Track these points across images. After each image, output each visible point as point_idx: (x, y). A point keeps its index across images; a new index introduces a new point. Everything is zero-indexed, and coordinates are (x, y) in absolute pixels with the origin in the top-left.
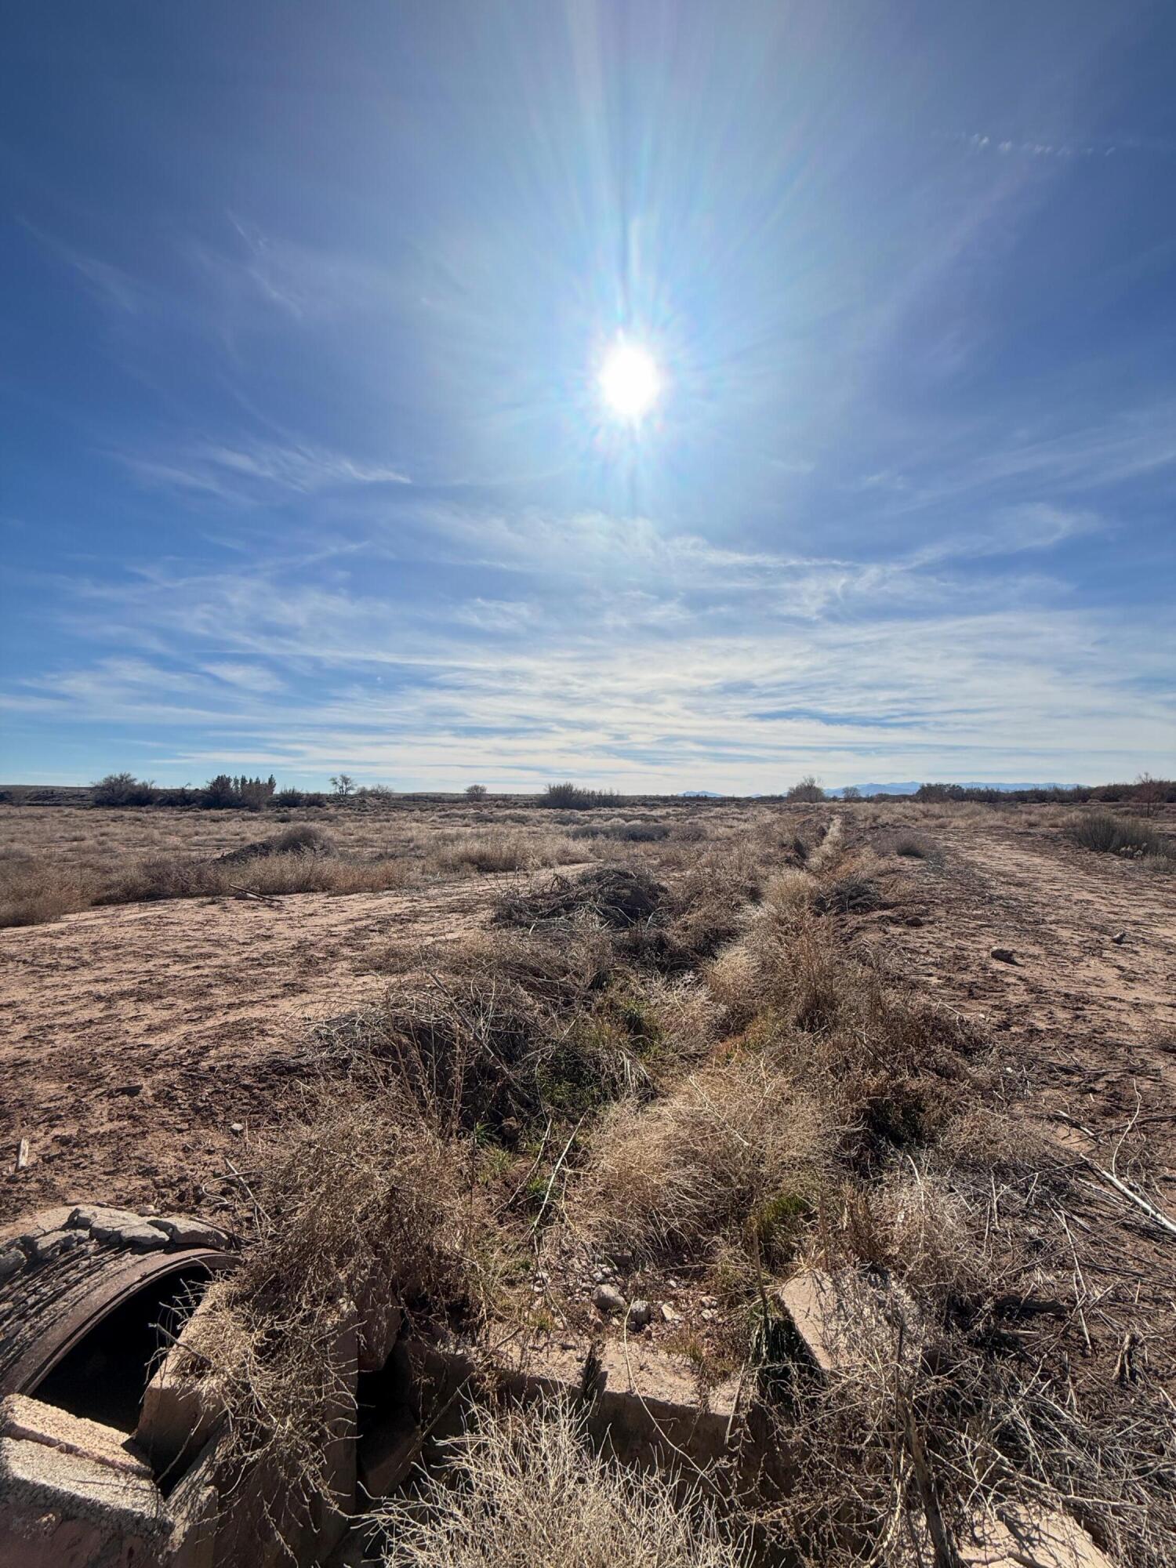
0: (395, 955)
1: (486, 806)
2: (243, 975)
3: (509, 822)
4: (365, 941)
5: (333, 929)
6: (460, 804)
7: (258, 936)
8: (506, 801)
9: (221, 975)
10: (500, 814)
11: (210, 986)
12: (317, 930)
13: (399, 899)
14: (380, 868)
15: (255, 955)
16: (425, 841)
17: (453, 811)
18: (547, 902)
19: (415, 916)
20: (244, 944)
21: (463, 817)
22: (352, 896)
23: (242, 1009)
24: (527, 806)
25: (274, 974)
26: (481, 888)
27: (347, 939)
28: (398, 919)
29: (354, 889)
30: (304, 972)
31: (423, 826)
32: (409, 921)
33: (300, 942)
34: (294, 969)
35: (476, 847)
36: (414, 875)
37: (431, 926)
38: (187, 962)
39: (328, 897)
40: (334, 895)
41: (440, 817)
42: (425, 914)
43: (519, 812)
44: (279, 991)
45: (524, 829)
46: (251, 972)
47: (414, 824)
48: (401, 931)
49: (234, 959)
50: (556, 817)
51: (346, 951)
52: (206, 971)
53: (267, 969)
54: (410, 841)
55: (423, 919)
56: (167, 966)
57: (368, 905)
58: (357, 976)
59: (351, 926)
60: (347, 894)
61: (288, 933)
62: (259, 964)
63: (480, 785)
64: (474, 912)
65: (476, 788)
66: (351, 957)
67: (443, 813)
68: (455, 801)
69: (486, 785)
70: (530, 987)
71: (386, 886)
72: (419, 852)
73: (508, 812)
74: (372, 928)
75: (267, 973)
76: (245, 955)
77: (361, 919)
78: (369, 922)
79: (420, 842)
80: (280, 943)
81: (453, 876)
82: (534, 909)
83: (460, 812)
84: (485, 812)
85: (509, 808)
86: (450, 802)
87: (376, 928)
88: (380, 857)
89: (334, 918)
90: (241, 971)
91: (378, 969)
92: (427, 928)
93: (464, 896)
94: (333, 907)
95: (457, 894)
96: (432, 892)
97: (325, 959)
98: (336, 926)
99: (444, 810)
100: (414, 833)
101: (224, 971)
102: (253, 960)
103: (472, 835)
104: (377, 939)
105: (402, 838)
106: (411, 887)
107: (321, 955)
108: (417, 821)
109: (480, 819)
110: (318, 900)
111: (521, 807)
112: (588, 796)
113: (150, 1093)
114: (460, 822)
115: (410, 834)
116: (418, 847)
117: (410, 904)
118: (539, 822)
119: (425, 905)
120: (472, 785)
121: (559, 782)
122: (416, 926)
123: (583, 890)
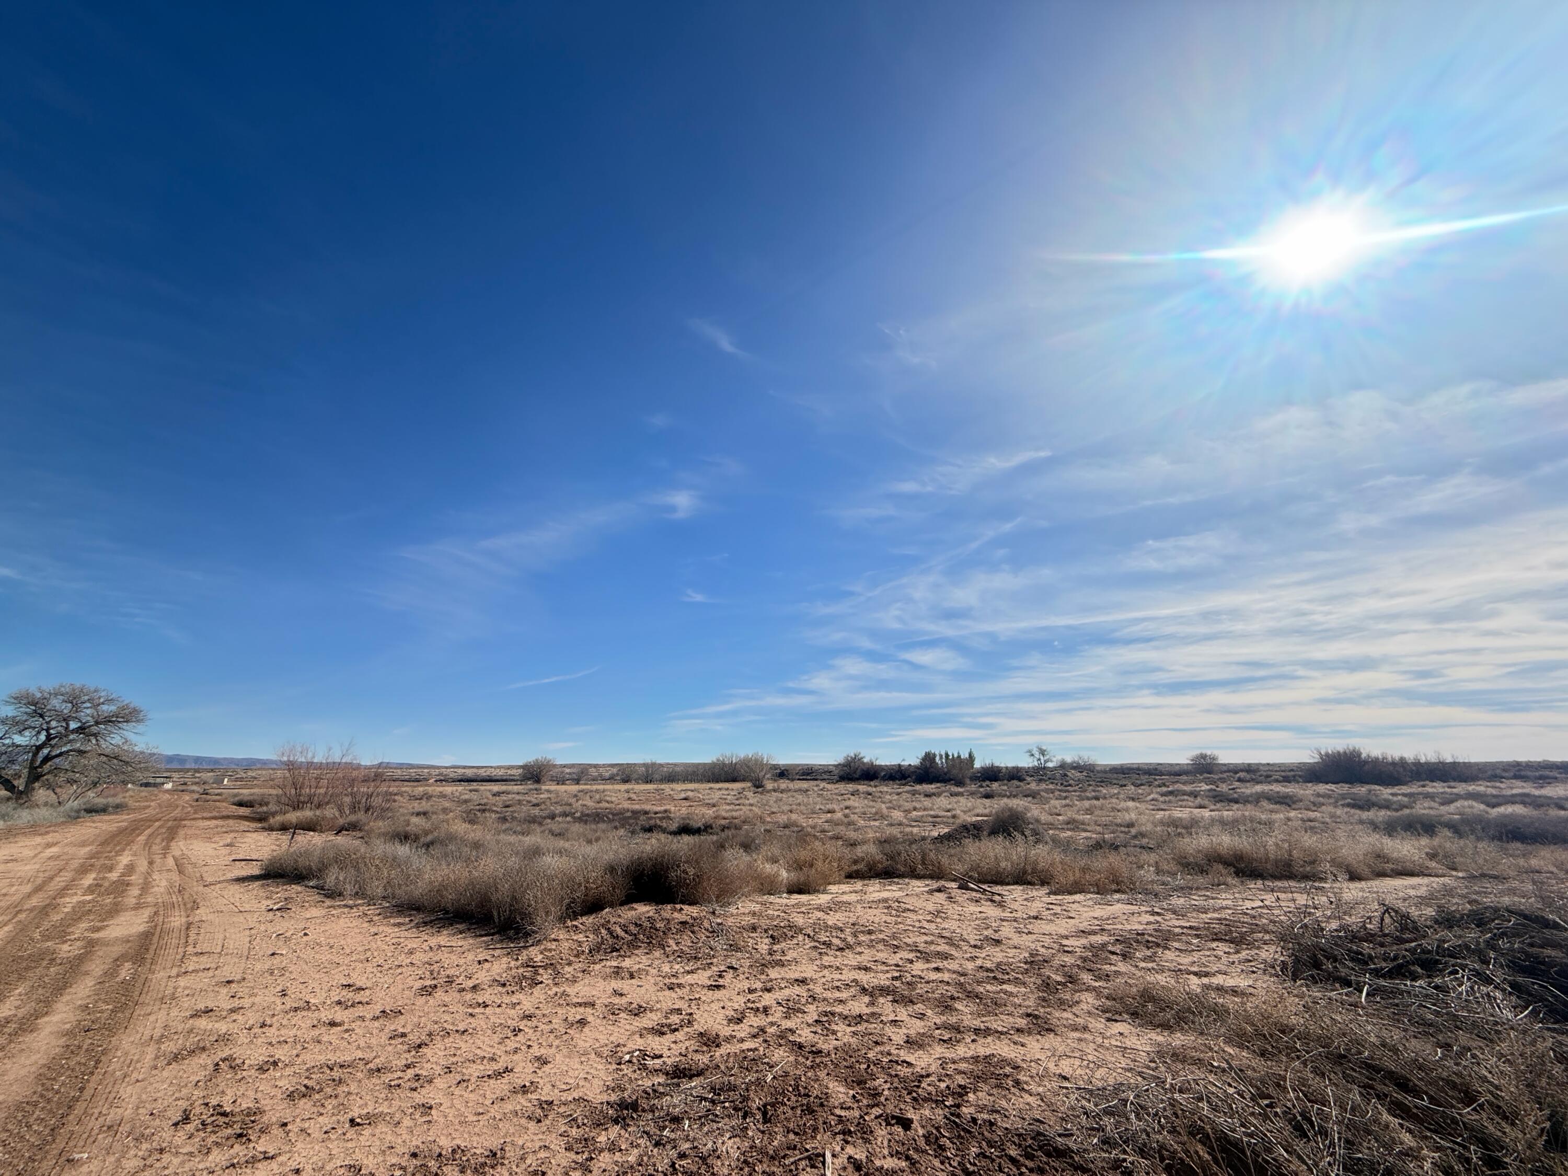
0: (1153, 999)
1: (1223, 780)
2: (982, 990)
3: (1265, 803)
4: (1107, 967)
5: (1065, 942)
6: (1184, 778)
7: (987, 938)
8: (1251, 773)
9: (961, 984)
10: (1248, 791)
11: (952, 998)
12: (1047, 941)
13: (1135, 908)
14: (1102, 863)
15: (988, 965)
16: (1149, 827)
17: (1177, 786)
18: (1382, 951)
19: (1162, 940)
20: (975, 946)
21: (1195, 795)
22: (1077, 897)
23: (990, 1039)
24: (1287, 780)
25: (1011, 994)
26: (1249, 904)
27: (1084, 959)
28: (1140, 938)
29: (1076, 888)
30: (1044, 1000)
31: (1142, 806)
32: (1158, 945)
33: (1031, 955)
34: (1032, 992)
35: (1226, 841)
36: (1148, 874)
37: (1190, 959)
38: (928, 961)
39: (1049, 894)
40: (1055, 893)
41: (1162, 795)
42: (1176, 937)
43: (1277, 788)
44: (1022, 1023)
45: (1292, 814)
46: (989, 987)
47: (1131, 804)
48: (1150, 959)
49: (970, 966)
50: (1343, 797)
51: (1086, 977)
52: (946, 976)
53: (1004, 987)
54: (1131, 825)
55: (1176, 945)
56: (911, 962)
57: (1099, 912)
58: (1109, 1020)
59: (1084, 941)
60: (1070, 893)
61: (1016, 940)
62: (995, 978)
63: (1209, 753)
64: (1251, 945)
65: (1203, 756)
66: (1095, 989)
67: (1164, 789)
68: (1176, 772)
69: (1216, 753)
70: (1398, 1109)
71: (1114, 887)
72: (1145, 841)
73: (1259, 788)
74: (1110, 948)
75: (1005, 992)
76: (979, 962)
77: (1094, 933)
78: (1105, 938)
79: (1143, 829)
80: (1012, 952)
81: (1201, 880)
82: (1362, 960)
83: (1188, 788)
84: (1224, 788)
85: (1258, 783)
86: (1170, 774)
87: (1118, 948)
88: (1098, 846)
89: (1062, 927)
90: (979, 983)
91: (1134, 1015)
92: (1185, 960)
93: (1226, 914)
94: (1058, 909)
95: (1215, 910)
96: (1178, 901)
97: (1064, 984)
98: (1067, 937)
99: (1164, 785)
100: (1133, 816)
101: (962, 979)
102: (988, 970)
103: (1213, 821)
104: (1122, 967)
105: (1119, 821)
106: (1147, 892)
107: (1059, 979)
108: (1133, 799)
109: (1219, 798)
110: (1039, 898)
111: (1277, 781)
112: (1394, 764)
114: (1190, 801)
115: (1127, 817)
116: (1143, 835)
117: (1152, 919)
118: (1314, 804)
119: (1172, 922)
120: (1198, 752)
121: (1337, 745)
122: (1169, 955)
123: (1451, 938)
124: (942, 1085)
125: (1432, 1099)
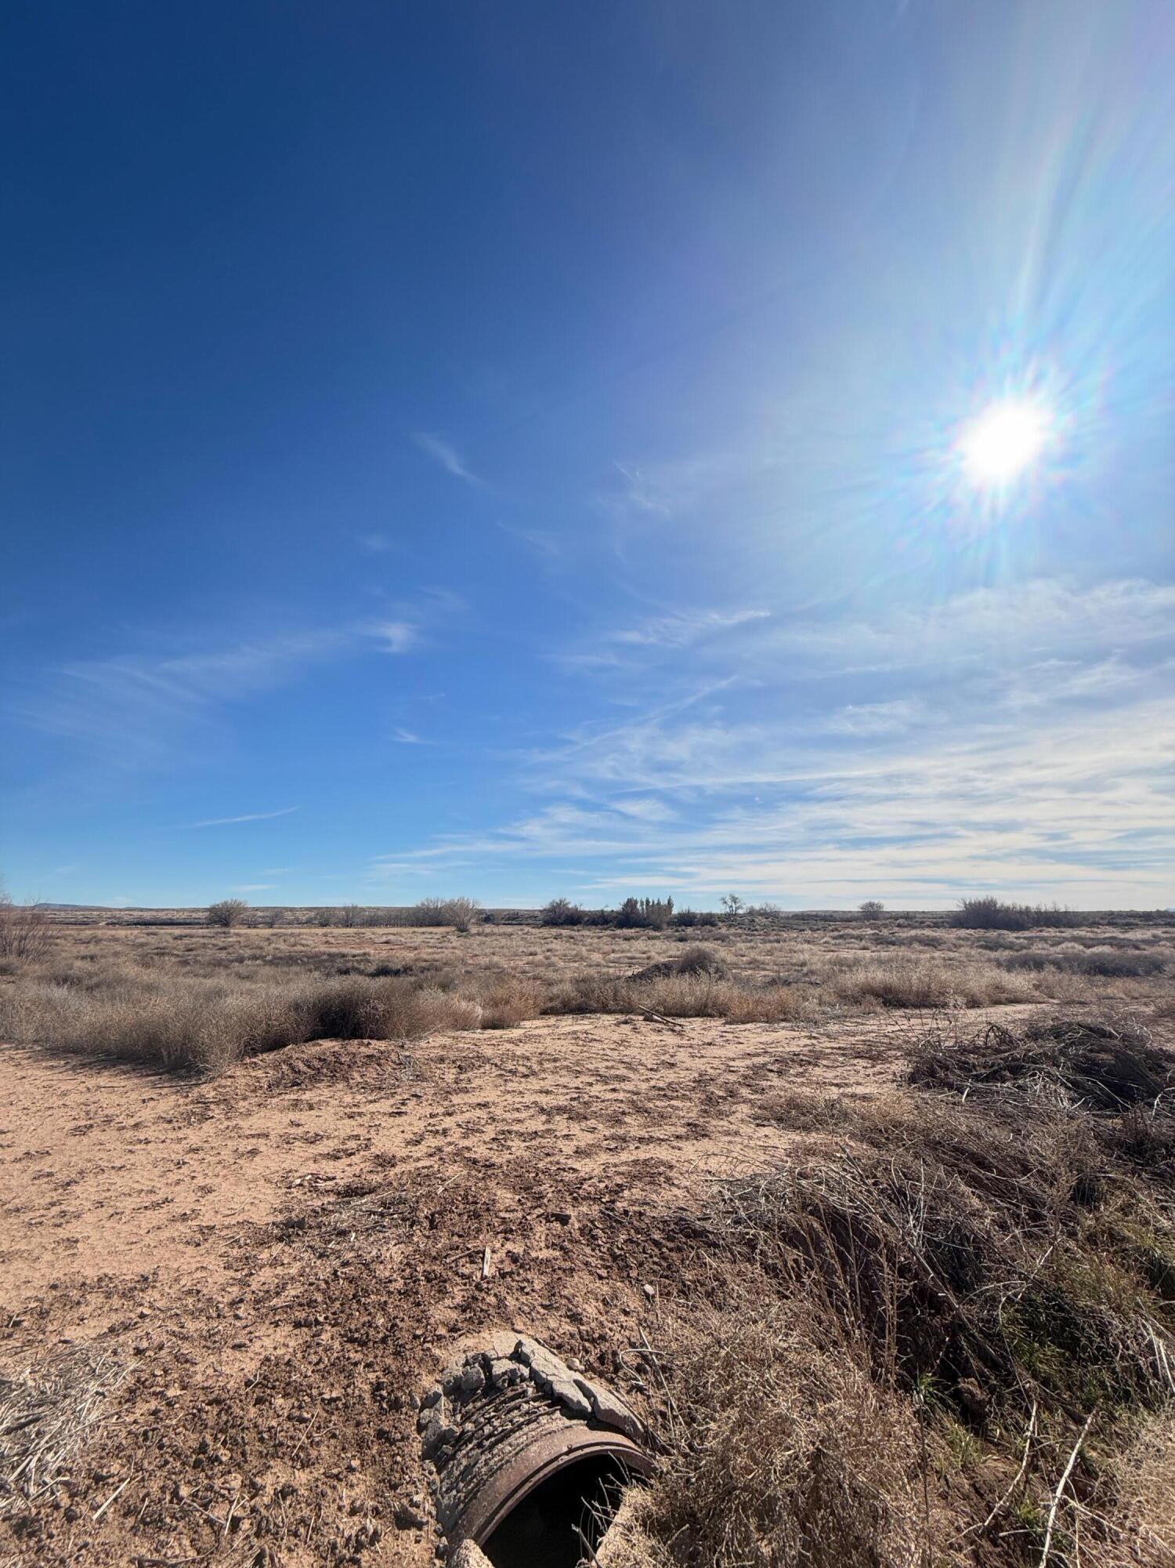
0: (797, 1107)
1: (885, 926)
2: (651, 1105)
3: (916, 946)
4: (764, 1083)
5: (731, 1063)
6: (854, 923)
7: (663, 1063)
8: (909, 919)
9: (633, 1102)
10: (904, 935)
11: (623, 1113)
12: (716, 1063)
13: (796, 1034)
14: (773, 996)
15: (661, 1084)
16: (819, 966)
17: (847, 931)
18: (982, 1060)
19: (815, 1058)
20: (651, 1070)
21: (860, 938)
22: (749, 1026)
23: (651, 1146)
24: (936, 926)
25: (677, 1108)
26: (890, 1029)
27: (745, 1077)
28: (796, 1059)
29: (749, 1018)
30: (705, 1111)
31: (815, 948)
32: (809, 1063)
33: (700, 1075)
34: (696, 1106)
35: (879, 976)
36: (811, 1005)
37: (835, 1073)
38: (607, 1084)
39: (725, 1024)
40: (730, 1023)
41: (834, 938)
42: (826, 1056)
43: (927, 932)
44: (682, 1131)
45: (937, 954)
46: (658, 1103)
47: (806, 946)
48: (798, 1075)
49: (644, 1086)
50: (978, 939)
51: (745, 1092)
52: (621, 1096)
53: (672, 1102)
54: (803, 964)
55: (825, 1062)
56: (591, 1084)
57: (765, 1038)
58: (758, 1125)
59: (748, 1062)
60: (743, 1023)
61: (689, 1063)
62: (665, 1095)
63: (876, 902)
64: (885, 1061)
65: (871, 905)
66: (750, 1101)
67: (836, 933)
68: (847, 919)
69: (882, 902)
70: (974, 1182)
71: (781, 1017)
72: (813, 979)
73: (913, 933)
74: (769, 1067)
75: (672, 1107)
76: (653, 1083)
77: (758, 1055)
78: (767, 1059)
79: (814, 967)
80: (683, 1073)
81: (855, 1010)
82: (965, 1067)
83: (855, 933)
84: (885, 932)
85: (914, 928)
86: (842, 920)
87: (775, 1068)
88: (773, 982)
89: (732, 1050)
90: (650, 1100)
91: (780, 1120)
92: (830, 1075)
93: (870, 1037)
94: (730, 1036)
95: (862, 1034)
96: (833, 1028)
97: (725, 1098)
98: (734, 1060)
99: (836, 930)
100: (807, 956)
101: (635, 1098)
102: (660, 1089)
103: (872, 960)
104: (776, 1081)
105: (794, 961)
106: (808, 1020)
107: (721, 1094)
108: (809, 942)
109: (879, 941)
110: (716, 1026)
111: (929, 926)
112: (1021, 912)
113: (577, 1225)
114: (857, 944)
115: (802, 957)
116: (812, 972)
117: (809, 1042)
118: (955, 946)
119: (825, 1044)
120: (867, 901)
121: (978, 896)
122: (818, 1071)
123: (1035, 1048)
124: (602, 1185)
125: (1000, 1172)
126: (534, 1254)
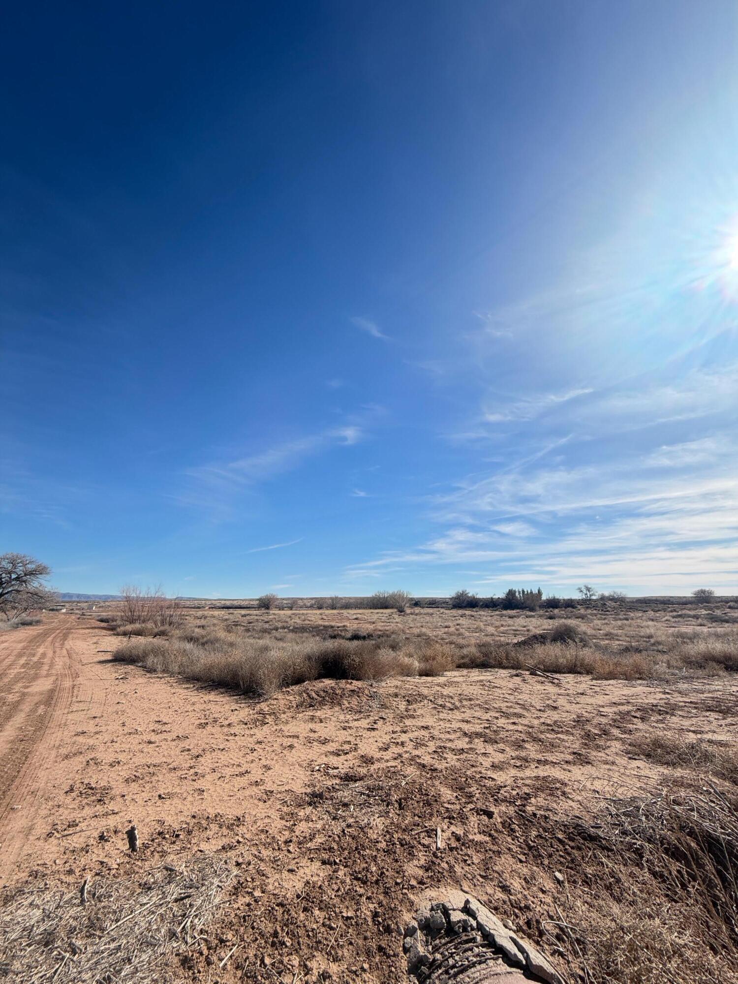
0: (661, 746)
1: (718, 608)
2: (543, 737)
4: (631, 726)
5: (601, 709)
6: (689, 606)
7: (548, 706)
9: (529, 733)
11: (523, 741)
12: (589, 708)
13: (652, 690)
14: (629, 660)
15: (549, 722)
16: (663, 638)
17: (684, 612)
19: (671, 709)
20: (540, 710)
21: (696, 617)
22: (611, 682)
23: (547, 767)
25: (563, 740)
26: (735, 689)
27: (615, 721)
28: (654, 708)
29: (611, 676)
30: (586, 744)
31: (659, 625)
32: (667, 713)
33: (578, 717)
34: (578, 740)
35: (718, 647)
36: (661, 668)
37: (690, 722)
38: (508, 718)
39: (592, 680)
40: (596, 679)
41: (673, 617)
42: (681, 708)
44: (570, 758)
46: (548, 735)
47: (650, 623)
48: (661, 721)
49: (536, 722)
51: (615, 732)
52: (520, 728)
53: (559, 735)
54: (650, 637)
55: (680, 713)
56: (497, 718)
57: (627, 691)
58: (630, 758)
59: (615, 709)
60: (606, 679)
61: (568, 707)
62: (552, 730)
63: (707, 589)
65: (703, 592)
66: (621, 739)
67: (675, 614)
68: (683, 603)
69: (712, 589)
71: (637, 676)
72: (660, 647)
74: (633, 714)
75: (559, 739)
76: (542, 720)
77: (623, 704)
78: (630, 708)
79: (659, 639)
80: (565, 715)
81: (700, 672)
83: (692, 613)
84: (718, 613)
86: (679, 603)
87: (638, 714)
88: (627, 650)
89: (600, 700)
90: (541, 732)
91: (648, 756)
92: (686, 723)
93: (717, 694)
94: (597, 689)
95: (709, 692)
96: (683, 686)
97: (600, 736)
98: (603, 707)
99: (675, 611)
100: (652, 631)
101: (530, 730)
102: (548, 725)
103: (710, 635)
104: (640, 725)
105: (642, 634)
106: (661, 680)
107: (596, 732)
108: (653, 620)
109: (714, 619)
110: (585, 683)
113: (499, 820)
114: (694, 621)
115: (648, 631)
116: (659, 643)
117: (663, 696)
119: (677, 699)
120: (699, 588)
122: (675, 719)
124: (514, 793)
126: (471, 837)
